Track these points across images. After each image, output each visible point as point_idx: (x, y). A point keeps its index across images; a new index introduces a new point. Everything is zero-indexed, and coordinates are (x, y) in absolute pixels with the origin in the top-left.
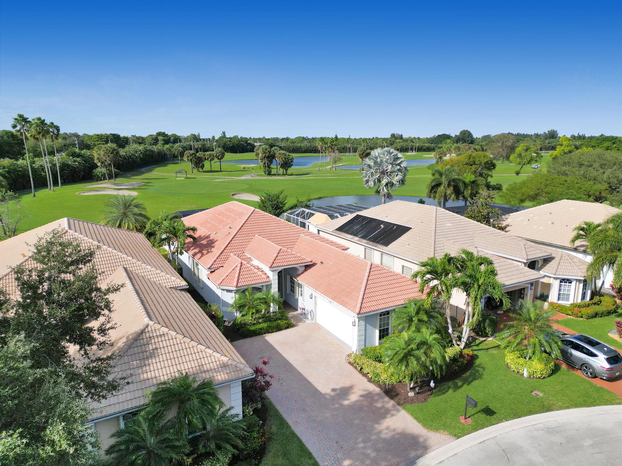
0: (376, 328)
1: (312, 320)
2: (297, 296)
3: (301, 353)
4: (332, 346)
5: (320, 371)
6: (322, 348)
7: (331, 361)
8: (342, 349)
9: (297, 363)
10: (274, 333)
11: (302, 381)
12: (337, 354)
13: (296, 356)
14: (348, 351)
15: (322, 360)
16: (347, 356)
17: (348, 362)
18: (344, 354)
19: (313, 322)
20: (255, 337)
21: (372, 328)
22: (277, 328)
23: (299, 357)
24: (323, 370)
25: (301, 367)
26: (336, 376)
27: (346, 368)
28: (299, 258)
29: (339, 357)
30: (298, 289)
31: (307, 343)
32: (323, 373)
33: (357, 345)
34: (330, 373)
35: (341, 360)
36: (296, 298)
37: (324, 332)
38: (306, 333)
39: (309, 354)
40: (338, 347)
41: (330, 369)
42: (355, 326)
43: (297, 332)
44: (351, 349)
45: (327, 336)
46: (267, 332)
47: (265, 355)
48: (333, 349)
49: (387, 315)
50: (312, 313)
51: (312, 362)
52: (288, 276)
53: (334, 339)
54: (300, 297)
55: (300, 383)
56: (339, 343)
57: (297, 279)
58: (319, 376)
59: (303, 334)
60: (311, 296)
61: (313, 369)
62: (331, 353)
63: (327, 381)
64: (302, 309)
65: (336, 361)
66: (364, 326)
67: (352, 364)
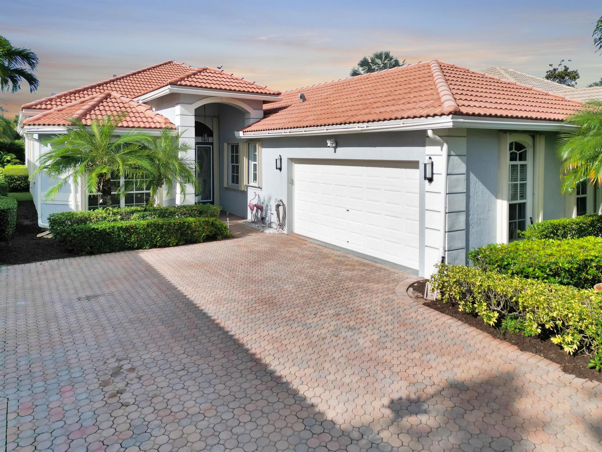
0: (497, 195)
1: (282, 226)
2: (245, 182)
3: (245, 283)
4: (348, 267)
5: (317, 332)
6: (315, 272)
7: (357, 301)
8: (383, 273)
9: (225, 309)
10: (172, 249)
11: (233, 376)
12: (371, 284)
13: (225, 292)
14: (406, 276)
15: (320, 299)
16: (411, 289)
17: (425, 304)
18: (396, 283)
19: (283, 232)
20: (108, 255)
21: (488, 193)
22: (182, 234)
23: (235, 292)
24: (332, 328)
25: (238, 320)
26: (399, 353)
27: (424, 321)
28: (249, 85)
29: (381, 290)
30: (247, 164)
31: (267, 263)
32: (334, 339)
33: (444, 248)
34: (366, 339)
35: (395, 298)
36: (243, 189)
37: (314, 246)
38: (264, 247)
39: (272, 285)
40: (369, 269)
41: (362, 324)
42: (431, 180)
43: (239, 246)
44: (416, 272)
45: (325, 251)
46: (147, 243)
47: (106, 291)
48: (351, 273)
49: (520, 160)
50: (281, 208)
51: (285, 305)
52: (226, 145)
53: (349, 256)
54: (252, 183)
55: (221, 387)
56: (367, 262)
57: (244, 130)
58: (321, 353)
59: (256, 249)
60: (278, 162)
61: (288, 327)
62: (348, 281)
63: (361, 374)
64: (255, 208)
65: (374, 300)
66: (464, 177)
67: (448, 308)
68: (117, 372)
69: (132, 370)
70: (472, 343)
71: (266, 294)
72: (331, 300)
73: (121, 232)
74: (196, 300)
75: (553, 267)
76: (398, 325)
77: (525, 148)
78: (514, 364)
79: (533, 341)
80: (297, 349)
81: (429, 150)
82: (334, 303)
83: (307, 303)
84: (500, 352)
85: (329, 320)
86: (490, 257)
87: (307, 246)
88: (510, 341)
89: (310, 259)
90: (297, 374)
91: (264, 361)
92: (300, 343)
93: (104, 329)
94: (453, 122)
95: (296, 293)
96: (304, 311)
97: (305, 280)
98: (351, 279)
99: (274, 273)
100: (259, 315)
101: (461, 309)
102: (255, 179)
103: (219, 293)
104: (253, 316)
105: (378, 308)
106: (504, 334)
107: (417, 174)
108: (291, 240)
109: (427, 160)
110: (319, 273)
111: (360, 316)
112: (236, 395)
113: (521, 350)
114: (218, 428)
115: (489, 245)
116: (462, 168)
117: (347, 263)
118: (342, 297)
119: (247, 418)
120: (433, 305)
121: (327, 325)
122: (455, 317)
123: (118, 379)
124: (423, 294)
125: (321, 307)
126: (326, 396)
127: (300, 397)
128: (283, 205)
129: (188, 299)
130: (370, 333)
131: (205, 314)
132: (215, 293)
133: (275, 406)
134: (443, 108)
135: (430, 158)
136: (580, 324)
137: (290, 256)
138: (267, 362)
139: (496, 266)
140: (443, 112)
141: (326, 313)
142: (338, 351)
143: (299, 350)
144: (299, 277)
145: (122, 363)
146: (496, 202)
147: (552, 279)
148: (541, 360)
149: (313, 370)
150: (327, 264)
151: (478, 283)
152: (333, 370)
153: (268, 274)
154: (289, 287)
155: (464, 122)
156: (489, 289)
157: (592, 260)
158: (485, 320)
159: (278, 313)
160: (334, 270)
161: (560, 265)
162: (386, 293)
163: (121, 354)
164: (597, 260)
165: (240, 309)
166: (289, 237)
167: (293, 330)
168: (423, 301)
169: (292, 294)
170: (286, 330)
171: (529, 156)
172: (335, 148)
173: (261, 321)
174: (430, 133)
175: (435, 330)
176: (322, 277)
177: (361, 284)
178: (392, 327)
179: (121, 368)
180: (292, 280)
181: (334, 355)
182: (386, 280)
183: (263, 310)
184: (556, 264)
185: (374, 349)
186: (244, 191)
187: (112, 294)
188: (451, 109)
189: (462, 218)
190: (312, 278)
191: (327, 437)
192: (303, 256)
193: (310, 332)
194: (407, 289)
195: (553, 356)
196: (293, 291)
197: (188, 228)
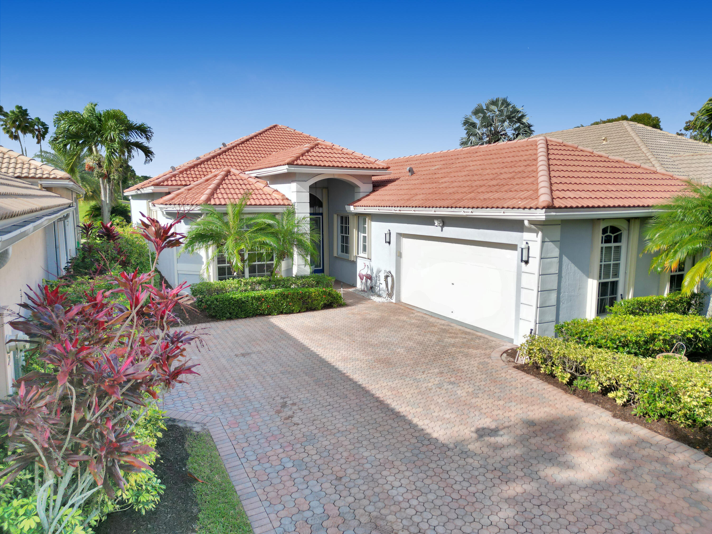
0: (588, 275)
1: (390, 295)
2: (355, 253)
3: (364, 346)
4: (451, 335)
5: (425, 385)
6: (422, 338)
7: (458, 363)
8: (482, 340)
9: (351, 366)
10: (295, 315)
11: (365, 410)
12: (470, 350)
13: (349, 353)
14: (502, 343)
15: (427, 361)
16: (505, 355)
17: (514, 367)
18: (492, 350)
19: (391, 301)
20: (244, 320)
21: (579, 273)
22: (304, 302)
23: (357, 354)
24: (436, 382)
25: (363, 374)
26: (488, 401)
27: (512, 379)
28: (359, 160)
29: (478, 355)
30: (357, 236)
31: (380, 330)
32: (438, 390)
33: (536, 321)
34: (463, 391)
35: (490, 361)
36: (352, 260)
37: (421, 315)
38: (375, 315)
39: (387, 348)
40: (470, 337)
41: (461, 381)
42: (527, 262)
43: (353, 314)
44: (511, 341)
45: (432, 320)
46: (275, 310)
47: (255, 350)
48: (454, 340)
49: (615, 242)
50: (389, 279)
51: (398, 364)
52: (335, 216)
53: (452, 325)
54: (361, 254)
55: (358, 417)
56: (468, 330)
57: (355, 205)
58: (428, 399)
59: (368, 317)
60: (388, 236)
61: (402, 381)
62: (451, 347)
63: (458, 413)
64: (365, 277)
65: (472, 363)
66: (557, 260)
67: (533, 370)
68: (284, 405)
69: (294, 404)
70: (547, 396)
71: (382, 355)
72: (436, 362)
73: (254, 301)
74: (327, 358)
75: (623, 339)
76: (489, 382)
77: (620, 230)
78: (576, 411)
79: (596, 396)
80: (410, 396)
81: (527, 236)
82: (438, 364)
83: (417, 364)
84: (567, 403)
85: (434, 376)
86: (571, 330)
87: (414, 315)
88: (578, 396)
89: (417, 327)
90: (411, 411)
91: (386, 402)
92: (412, 391)
93: (264, 378)
94: (546, 216)
95: (407, 356)
96: (414, 369)
97: (414, 345)
98: (453, 345)
99: (387, 339)
100: (378, 371)
101: (542, 370)
102: (364, 249)
103: (344, 353)
104: (374, 372)
105: (475, 369)
106: (575, 391)
107: (514, 255)
108: (399, 309)
109: (524, 245)
110: (426, 340)
111: (459, 374)
112: (370, 422)
113: (585, 402)
114: (360, 439)
115: (574, 320)
116: (555, 251)
117: (451, 331)
118: (446, 360)
119: (378, 435)
120: (522, 368)
121: (432, 380)
122: (537, 377)
123: (286, 409)
124: (515, 359)
125: (428, 367)
126: (432, 425)
127: (414, 425)
128: (392, 276)
129: (321, 357)
130: (466, 386)
131: (336, 369)
132: (341, 354)
133: (397, 429)
134: (538, 201)
135: (527, 243)
136: (628, 383)
137: (400, 324)
138: (389, 403)
139: (576, 337)
140: (537, 206)
141: (432, 371)
142: (441, 398)
143: (411, 396)
144: (409, 342)
145: (285, 400)
146: (587, 281)
147: (621, 349)
148: (598, 409)
149: (422, 409)
150: (432, 332)
151: (556, 351)
152: (437, 409)
153: (382, 339)
154: (401, 351)
155: (556, 215)
156: (564, 356)
157: (660, 335)
158: (560, 380)
159: (394, 370)
160: (440, 337)
161: (629, 338)
162: (483, 357)
163: (283, 394)
164: (663, 334)
165: (363, 366)
166: (398, 306)
167: (406, 383)
168: (513, 364)
169: (403, 356)
170: (400, 383)
171: (624, 238)
172: (442, 227)
173: (380, 376)
174: (526, 223)
175: (519, 386)
176: (429, 343)
177: (462, 350)
178: (484, 383)
179: (286, 403)
180: (402, 345)
181: (438, 400)
182: (484, 347)
183: (381, 368)
184: (626, 337)
185: (468, 398)
186: (353, 261)
187: (260, 352)
188: (545, 204)
189: (554, 296)
190: (420, 343)
191: (433, 447)
192: (411, 324)
193: (420, 385)
194: (502, 355)
195: (608, 406)
196: (404, 354)
197: (308, 298)
